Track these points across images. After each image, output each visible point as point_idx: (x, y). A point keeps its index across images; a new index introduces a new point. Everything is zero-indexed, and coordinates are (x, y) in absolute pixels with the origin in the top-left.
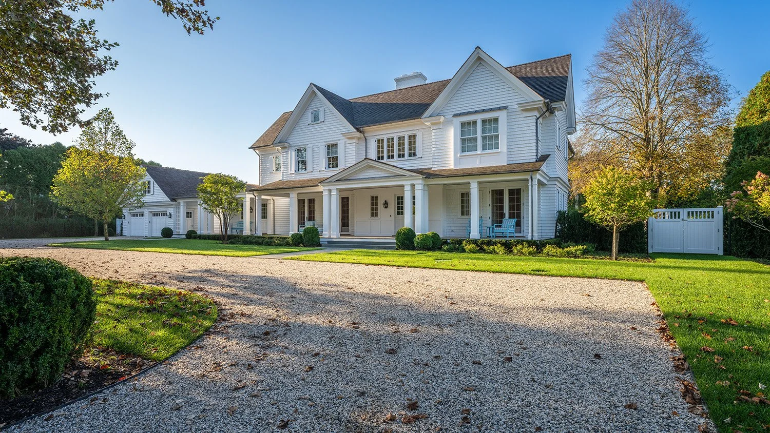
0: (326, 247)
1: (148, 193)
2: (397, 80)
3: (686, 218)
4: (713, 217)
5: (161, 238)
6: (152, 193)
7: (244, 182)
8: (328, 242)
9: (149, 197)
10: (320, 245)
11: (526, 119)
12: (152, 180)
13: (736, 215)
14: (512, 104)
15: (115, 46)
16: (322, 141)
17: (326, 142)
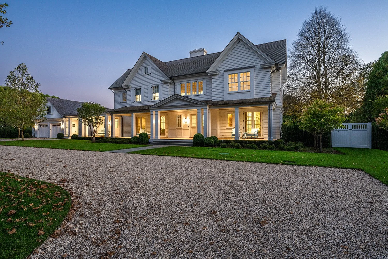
0: (152, 144)
1: (50, 113)
2: (191, 52)
3: (351, 128)
4: (366, 128)
5: (57, 139)
6: (52, 113)
7: (105, 107)
8: (154, 141)
9: (50, 115)
10: (149, 143)
11: (265, 73)
12: (52, 106)
13: (381, 127)
14: (257, 64)
15: (5, 6)
16: (149, 85)
17: (152, 85)
